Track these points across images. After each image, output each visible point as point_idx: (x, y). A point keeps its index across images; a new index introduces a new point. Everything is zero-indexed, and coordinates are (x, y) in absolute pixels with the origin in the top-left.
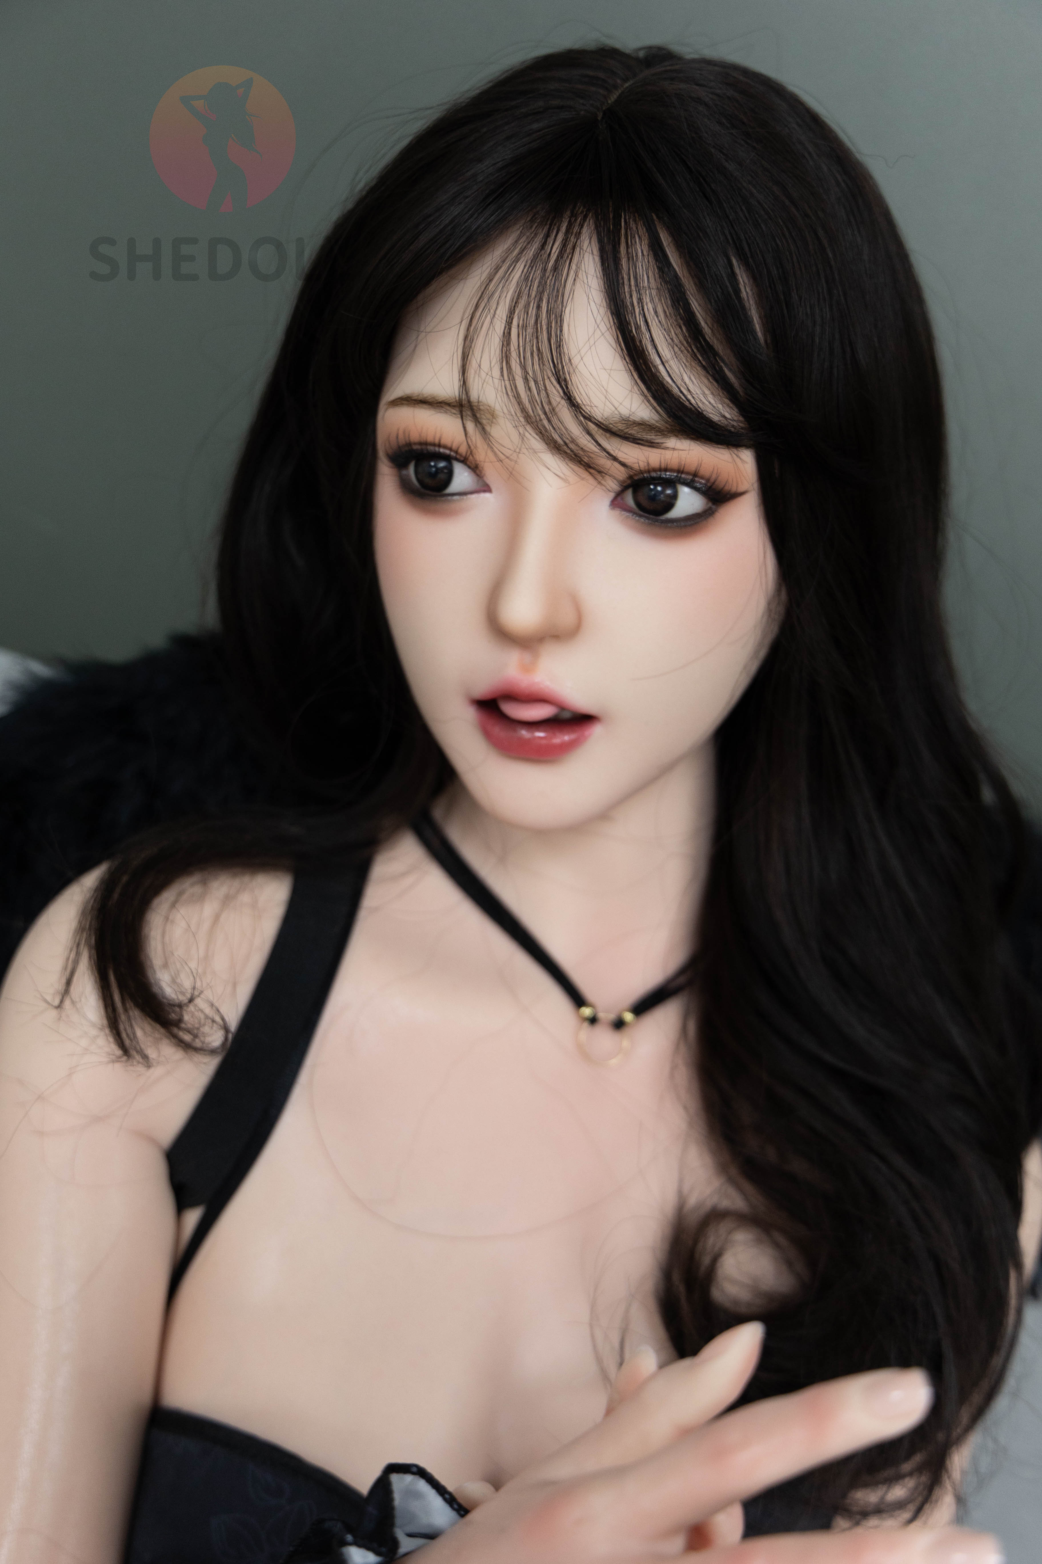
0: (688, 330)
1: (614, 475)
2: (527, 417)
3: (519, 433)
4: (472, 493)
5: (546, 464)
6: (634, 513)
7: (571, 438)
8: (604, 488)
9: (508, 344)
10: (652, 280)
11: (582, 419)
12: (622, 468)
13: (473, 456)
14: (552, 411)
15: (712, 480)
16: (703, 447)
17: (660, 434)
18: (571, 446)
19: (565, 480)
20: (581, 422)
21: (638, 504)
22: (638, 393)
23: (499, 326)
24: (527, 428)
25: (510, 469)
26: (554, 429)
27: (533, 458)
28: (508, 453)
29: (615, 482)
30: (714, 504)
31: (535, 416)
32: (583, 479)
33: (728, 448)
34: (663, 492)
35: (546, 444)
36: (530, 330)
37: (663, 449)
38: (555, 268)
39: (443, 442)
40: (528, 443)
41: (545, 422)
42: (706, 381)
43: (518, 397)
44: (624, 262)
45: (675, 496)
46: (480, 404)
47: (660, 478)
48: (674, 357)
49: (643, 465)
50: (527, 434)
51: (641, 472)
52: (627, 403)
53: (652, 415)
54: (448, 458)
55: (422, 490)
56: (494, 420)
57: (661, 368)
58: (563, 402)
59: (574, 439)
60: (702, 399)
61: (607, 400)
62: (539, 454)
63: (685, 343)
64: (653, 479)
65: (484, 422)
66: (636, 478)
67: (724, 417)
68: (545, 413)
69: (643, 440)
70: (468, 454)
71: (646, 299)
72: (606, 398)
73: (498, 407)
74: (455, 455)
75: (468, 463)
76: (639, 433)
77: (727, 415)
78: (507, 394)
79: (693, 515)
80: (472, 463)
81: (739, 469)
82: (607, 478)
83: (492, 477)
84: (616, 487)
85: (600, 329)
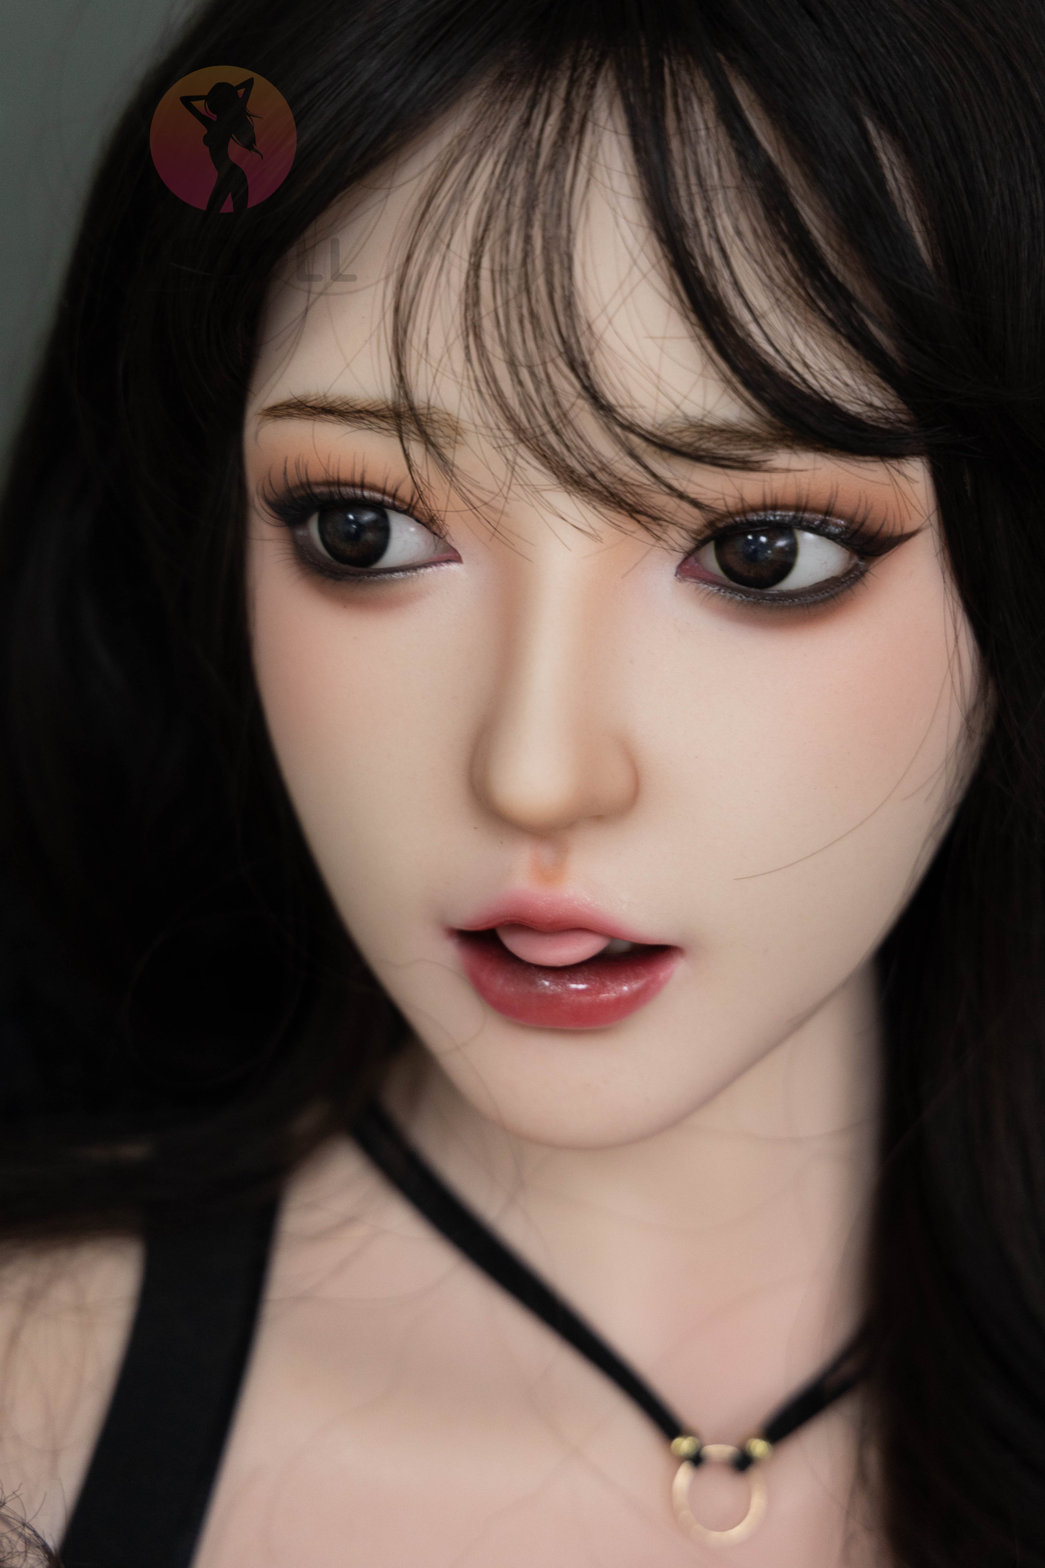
0: (798, 259)
1: (681, 521)
2: (519, 432)
3: (507, 459)
4: (425, 565)
5: (559, 512)
6: (722, 586)
7: (601, 462)
8: (664, 545)
9: (477, 303)
10: (727, 175)
11: (618, 430)
12: (696, 512)
13: (424, 503)
14: (562, 417)
15: (859, 519)
16: (838, 461)
17: (759, 446)
18: (601, 476)
19: (595, 537)
20: (616, 436)
21: (726, 568)
22: (716, 376)
23: (457, 274)
24: (520, 451)
25: (495, 524)
26: (567, 447)
27: (533, 500)
29: (684, 533)
30: (862, 558)
31: (532, 428)
32: (625, 531)
33: (883, 461)
34: (770, 545)
36: (514, 281)
37: (766, 471)
38: (551, 166)
39: (368, 479)
40: (523, 476)
41: (552, 438)
43: (499, 397)
44: (675, 144)
45: (792, 551)
46: (431, 411)
47: (763, 523)
49: (732, 503)
50: (519, 461)
51: (730, 514)
52: (697, 396)
53: (744, 413)
54: (379, 508)
55: (335, 563)
56: (459, 438)
57: (753, 328)
59: (605, 465)
61: (659, 394)
62: (543, 493)
64: (752, 523)
65: (441, 441)
66: (721, 525)
67: (870, 405)
68: (551, 424)
69: (729, 458)
70: (415, 499)
71: (719, 208)
72: (659, 389)
73: (464, 416)
74: (390, 500)
75: (416, 514)
76: (722, 447)
77: (877, 403)
78: (480, 391)
79: (827, 581)
80: (423, 515)
81: (903, 494)
82: (668, 529)
83: (461, 537)
84: (685, 542)
85: (638, 266)
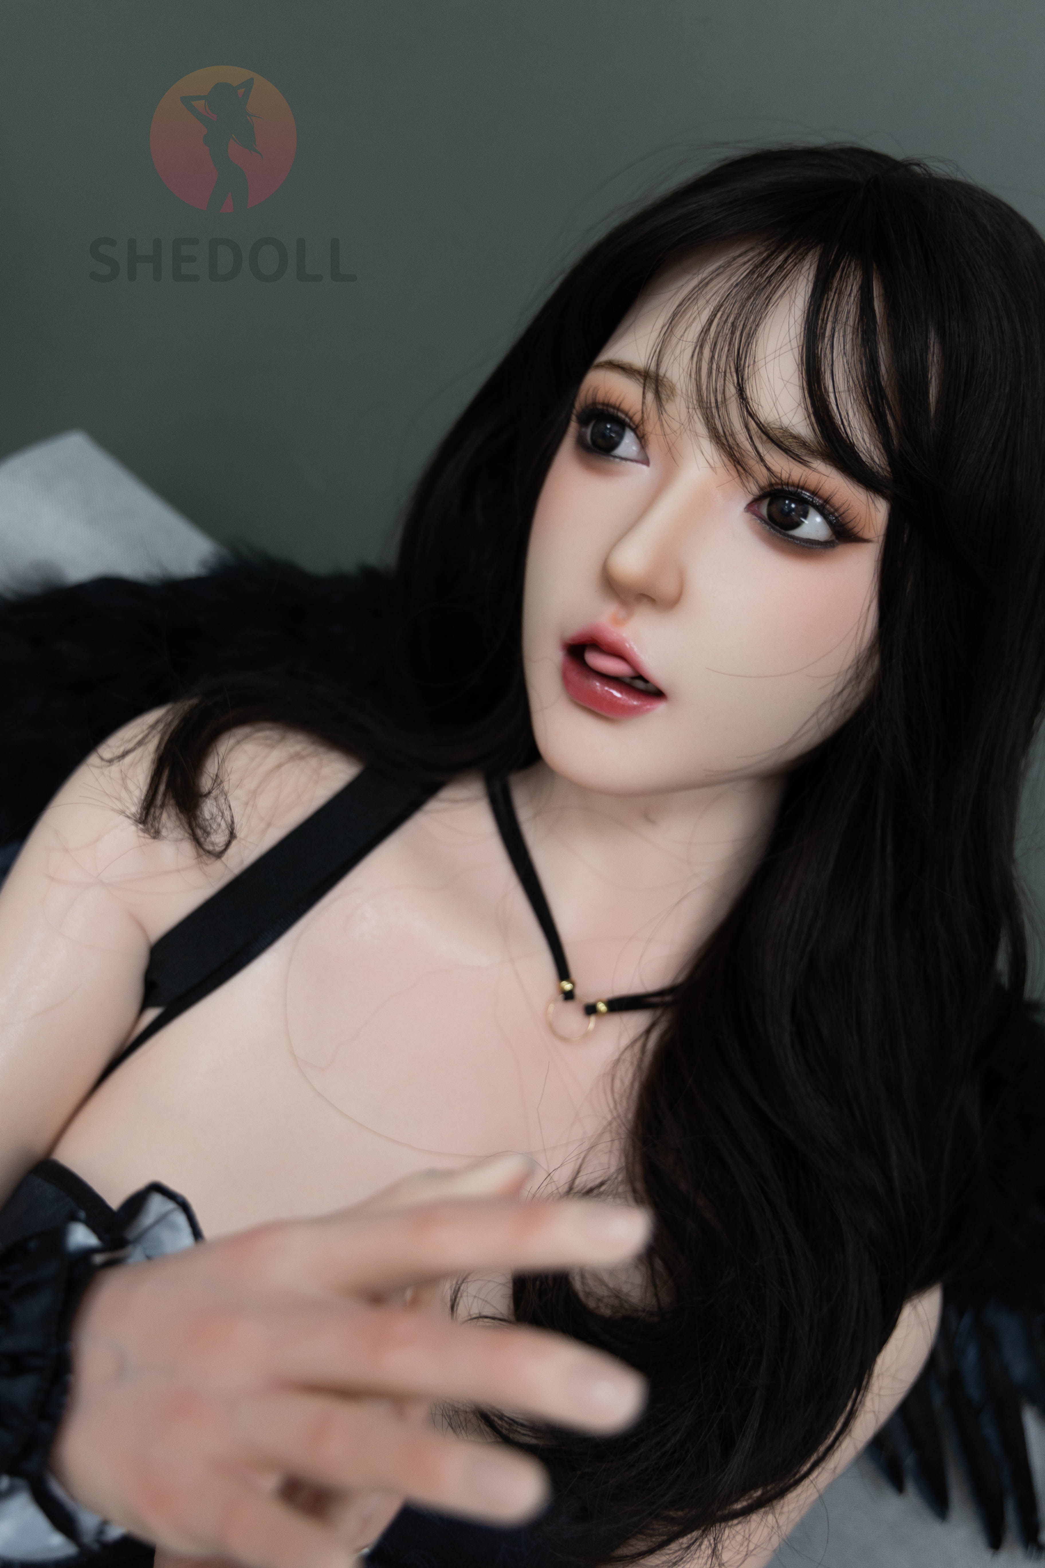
0: (867, 369)
1: (758, 478)
2: (700, 402)
3: (690, 414)
4: (632, 460)
5: (702, 449)
6: (763, 521)
7: (732, 430)
8: (745, 488)
9: (707, 333)
10: (851, 317)
11: (745, 413)
12: (766, 473)
13: (643, 426)
14: (723, 398)
15: (842, 510)
17: (809, 453)
18: (729, 438)
19: (714, 469)
20: (744, 416)
21: (769, 514)
22: (803, 407)
23: (706, 315)
24: (697, 410)
25: (671, 444)
26: (720, 418)
28: (675, 428)
29: (757, 487)
30: (837, 538)
31: (708, 403)
32: (730, 475)
33: (866, 489)
34: (795, 509)
35: (708, 428)
37: (808, 467)
39: (623, 407)
40: (694, 425)
41: (714, 409)
42: (868, 423)
43: (698, 381)
45: (804, 517)
46: (665, 380)
47: (796, 495)
48: (847, 390)
49: (784, 476)
50: (695, 417)
51: (782, 483)
52: (790, 415)
53: (809, 433)
54: (622, 424)
55: (592, 447)
56: (672, 397)
57: (832, 395)
58: (736, 395)
59: (733, 434)
60: (859, 437)
61: (775, 407)
62: (700, 438)
64: (790, 493)
65: (663, 397)
66: (776, 487)
67: (872, 459)
68: (716, 400)
69: (793, 454)
70: (640, 423)
72: (774, 404)
73: (678, 386)
74: (629, 421)
75: (637, 431)
76: (793, 447)
77: (878, 462)
78: (690, 375)
79: (815, 540)
80: (640, 432)
81: (870, 514)
82: (751, 479)
83: (654, 450)
84: (755, 490)
85: (791, 344)
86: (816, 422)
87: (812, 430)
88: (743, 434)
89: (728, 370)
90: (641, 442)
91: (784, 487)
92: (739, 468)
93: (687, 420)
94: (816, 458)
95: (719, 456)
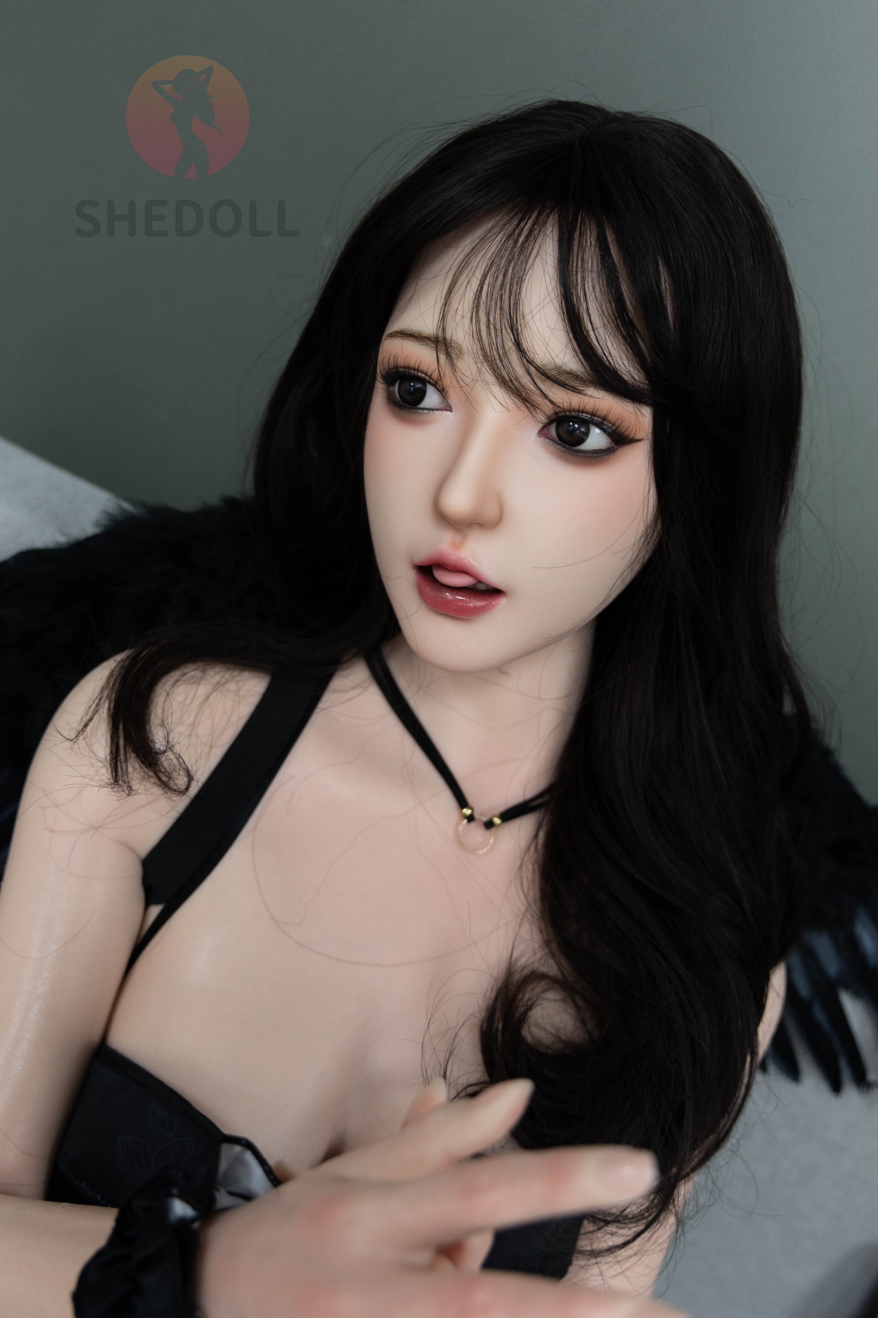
0: (616, 307)
1: (544, 410)
2: (485, 356)
3: (478, 367)
4: (437, 410)
5: (495, 395)
6: (555, 441)
7: (516, 376)
8: (535, 418)
9: (480, 298)
10: (595, 265)
11: (525, 362)
12: (551, 406)
13: (441, 381)
14: (504, 353)
15: (617, 425)
16: (614, 398)
17: (582, 383)
18: (515, 382)
19: (508, 410)
20: (524, 364)
21: (559, 436)
22: (571, 348)
23: (475, 284)
24: (484, 364)
25: (468, 395)
26: (504, 367)
27: (485, 388)
28: (468, 381)
29: (544, 415)
30: (616, 444)
31: (491, 356)
32: (520, 410)
33: (633, 402)
35: (497, 378)
36: (496, 293)
37: (583, 395)
39: (421, 368)
40: (483, 376)
41: (498, 362)
42: (624, 349)
43: (480, 339)
44: (576, 247)
45: (587, 434)
46: (452, 342)
47: (578, 418)
48: (603, 326)
49: (566, 405)
50: (483, 369)
51: (565, 411)
52: (561, 356)
53: (579, 367)
54: (424, 382)
55: (402, 403)
56: (461, 355)
57: (591, 333)
58: (514, 348)
59: (517, 378)
60: (619, 362)
61: (547, 351)
62: (490, 386)
63: (613, 317)
64: (573, 417)
65: (453, 356)
66: (560, 415)
67: (633, 377)
68: (499, 355)
69: (569, 386)
70: (438, 380)
71: (589, 280)
72: (546, 349)
73: (464, 346)
74: (428, 379)
75: (437, 386)
76: (567, 380)
77: (637, 378)
78: (473, 336)
79: (599, 450)
80: (440, 387)
81: (639, 420)
82: (538, 411)
83: (454, 399)
84: (544, 420)
85: (550, 296)
86: (584, 360)
87: (582, 367)
88: (525, 377)
89: (503, 328)
90: (442, 394)
91: (567, 413)
92: (527, 404)
93: (478, 373)
94: (588, 386)
95: (509, 398)
